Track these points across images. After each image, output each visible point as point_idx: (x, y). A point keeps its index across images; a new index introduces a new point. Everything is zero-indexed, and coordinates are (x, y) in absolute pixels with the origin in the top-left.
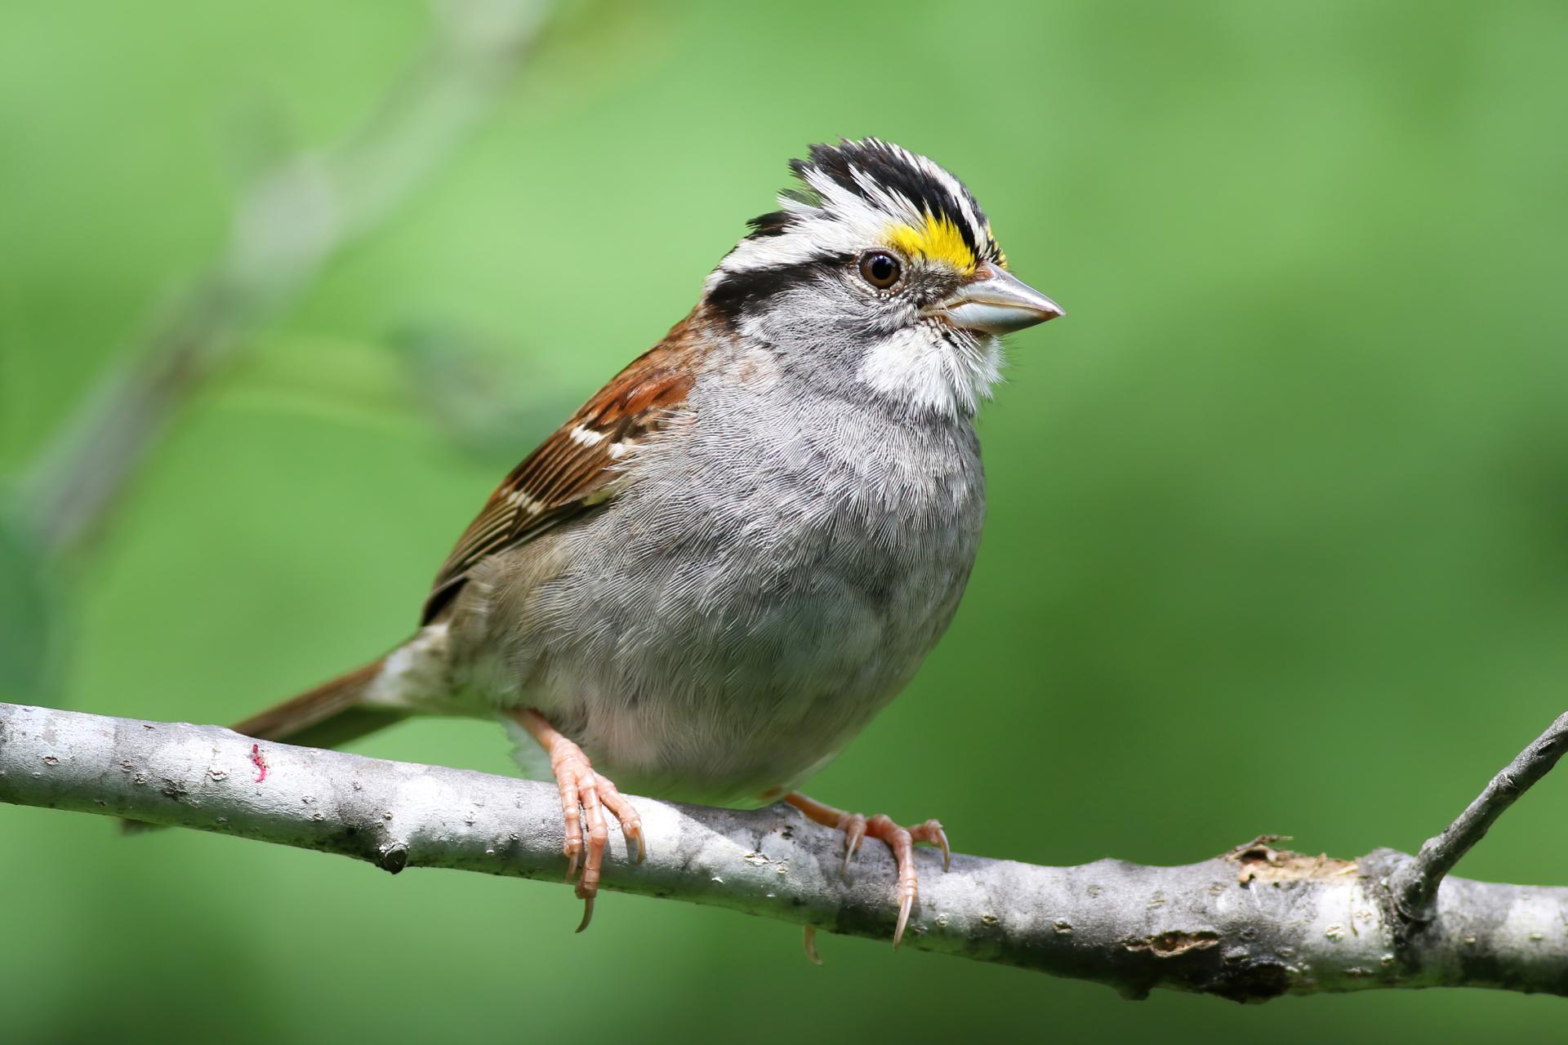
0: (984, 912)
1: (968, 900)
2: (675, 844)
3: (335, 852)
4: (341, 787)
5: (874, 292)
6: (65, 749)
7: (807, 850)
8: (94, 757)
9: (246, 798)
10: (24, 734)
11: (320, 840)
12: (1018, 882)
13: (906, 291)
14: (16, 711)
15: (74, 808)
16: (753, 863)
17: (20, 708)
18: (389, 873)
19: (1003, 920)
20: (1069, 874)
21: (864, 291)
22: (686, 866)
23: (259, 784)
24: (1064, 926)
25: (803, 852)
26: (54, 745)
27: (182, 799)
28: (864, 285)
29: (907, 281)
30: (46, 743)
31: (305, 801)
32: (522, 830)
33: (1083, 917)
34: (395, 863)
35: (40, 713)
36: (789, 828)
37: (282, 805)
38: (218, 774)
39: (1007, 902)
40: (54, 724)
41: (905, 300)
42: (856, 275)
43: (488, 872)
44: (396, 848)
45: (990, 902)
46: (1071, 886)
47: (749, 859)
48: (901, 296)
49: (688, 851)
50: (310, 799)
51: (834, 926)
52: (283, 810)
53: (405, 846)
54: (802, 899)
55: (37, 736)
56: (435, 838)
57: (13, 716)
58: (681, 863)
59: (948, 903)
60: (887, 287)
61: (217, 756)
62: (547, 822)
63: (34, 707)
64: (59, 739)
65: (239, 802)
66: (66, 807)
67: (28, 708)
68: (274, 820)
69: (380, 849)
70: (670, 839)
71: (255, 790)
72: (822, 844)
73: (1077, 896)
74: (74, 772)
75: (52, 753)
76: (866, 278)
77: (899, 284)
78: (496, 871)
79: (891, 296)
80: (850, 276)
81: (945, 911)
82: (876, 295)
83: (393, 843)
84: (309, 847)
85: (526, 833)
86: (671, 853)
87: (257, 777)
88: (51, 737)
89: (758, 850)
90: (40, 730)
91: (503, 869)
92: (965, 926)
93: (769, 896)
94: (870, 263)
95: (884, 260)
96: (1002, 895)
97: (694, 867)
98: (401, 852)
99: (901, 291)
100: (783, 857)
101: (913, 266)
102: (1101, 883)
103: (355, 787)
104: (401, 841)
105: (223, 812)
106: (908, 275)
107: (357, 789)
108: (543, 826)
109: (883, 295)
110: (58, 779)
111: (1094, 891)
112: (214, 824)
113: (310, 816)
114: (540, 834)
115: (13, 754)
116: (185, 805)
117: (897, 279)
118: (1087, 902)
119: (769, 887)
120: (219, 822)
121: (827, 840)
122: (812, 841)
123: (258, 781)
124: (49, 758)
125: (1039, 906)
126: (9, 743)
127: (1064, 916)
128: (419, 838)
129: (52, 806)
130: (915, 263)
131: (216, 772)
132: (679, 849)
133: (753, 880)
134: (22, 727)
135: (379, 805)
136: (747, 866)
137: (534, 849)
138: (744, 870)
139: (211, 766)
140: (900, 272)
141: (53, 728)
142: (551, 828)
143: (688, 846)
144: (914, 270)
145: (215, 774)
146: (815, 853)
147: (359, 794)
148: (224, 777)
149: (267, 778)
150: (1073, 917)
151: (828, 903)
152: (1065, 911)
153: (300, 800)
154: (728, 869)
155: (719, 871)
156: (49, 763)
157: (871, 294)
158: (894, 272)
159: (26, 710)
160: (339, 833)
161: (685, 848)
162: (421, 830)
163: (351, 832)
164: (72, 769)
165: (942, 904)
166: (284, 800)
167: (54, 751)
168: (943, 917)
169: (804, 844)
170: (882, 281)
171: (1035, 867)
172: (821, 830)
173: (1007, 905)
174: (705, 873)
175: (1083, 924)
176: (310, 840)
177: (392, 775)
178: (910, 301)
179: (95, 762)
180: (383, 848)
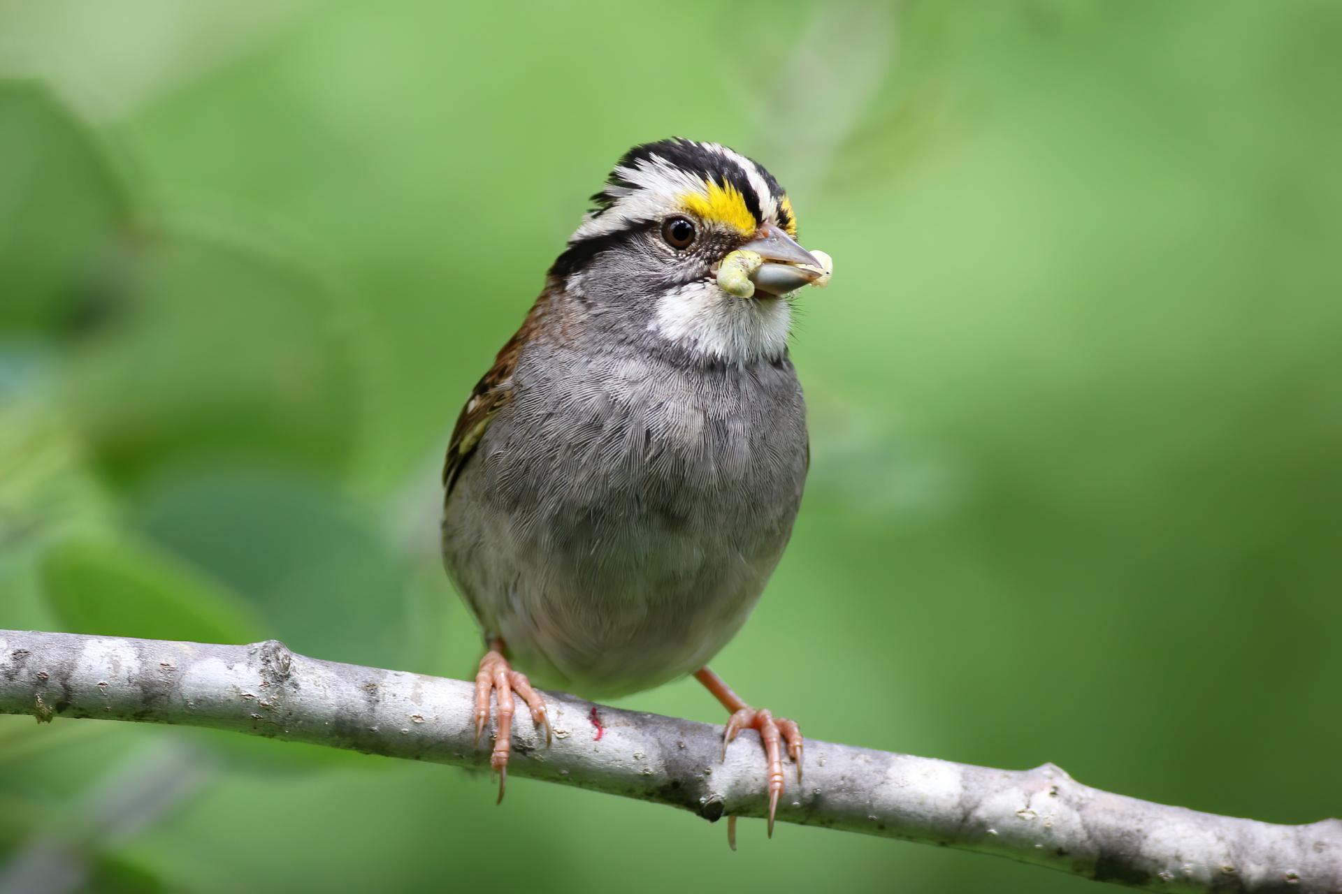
0: (1224, 864)
1: (1210, 852)
2: (956, 800)
3: (662, 802)
4: (668, 746)
5: (673, 252)
6: (430, 709)
7: (1071, 807)
8: (454, 716)
9: (585, 754)
10: (394, 695)
11: (649, 791)
12: (1253, 839)
13: (699, 250)
14: (388, 676)
15: (437, 760)
16: (1023, 818)
17: (391, 673)
18: (708, 822)
19: (1240, 872)
20: (1298, 831)
21: (664, 251)
22: (965, 818)
23: (596, 742)
24: (1293, 877)
25: (1066, 809)
26: (420, 705)
27: (530, 754)
28: (664, 247)
29: (701, 241)
30: (414, 703)
31: (636, 757)
32: (824, 785)
33: (1310, 869)
34: (712, 812)
35: (409, 678)
36: (1056, 788)
37: (616, 761)
38: (562, 733)
39: (1243, 856)
40: (420, 687)
41: (699, 258)
42: (659, 238)
43: (793, 821)
44: (714, 800)
45: (1228, 855)
46: (1300, 843)
47: (1020, 814)
48: (694, 255)
49: (968, 806)
50: (641, 755)
51: (1093, 873)
52: (618, 765)
53: (723, 798)
54: (1065, 850)
55: (406, 698)
56: (748, 791)
57: (385, 680)
58: (961, 817)
59: (1192, 856)
60: (683, 248)
61: (561, 717)
62: (846, 779)
63: (403, 672)
64: (424, 700)
65: (579, 757)
66: (430, 759)
67: (399, 673)
68: (610, 773)
69: (701, 799)
70: (952, 796)
71: (593, 747)
72: (1084, 802)
73: (1304, 851)
74: (436, 729)
75: (419, 712)
76: (667, 241)
77: (694, 245)
78: (801, 820)
79: (687, 255)
80: (654, 239)
81: (1190, 862)
82: (674, 255)
83: (712, 796)
84: (639, 797)
85: (827, 788)
86: (953, 808)
87: (595, 736)
88: (417, 699)
89: (1028, 807)
90: (408, 692)
91: (808, 818)
92: (1207, 876)
93: (1037, 846)
94: (673, 226)
95: (684, 225)
96: (1240, 849)
97: (972, 820)
98: (718, 804)
99: (696, 250)
100: (1049, 812)
101: (705, 227)
102: (1326, 840)
103: (680, 746)
104: (718, 794)
105: (566, 766)
106: (701, 235)
107: (681, 748)
108: (842, 783)
109: (680, 255)
110: (423, 735)
111: (1319, 847)
112: (557, 776)
113: (640, 771)
114: (839, 790)
115: (385, 713)
116: (532, 759)
117: (693, 240)
118: (1313, 857)
119: (1037, 838)
120: (562, 775)
121: (1088, 799)
122: (1075, 799)
123: (596, 740)
124: (415, 716)
125: (1272, 859)
126: (381, 703)
127: (1292, 868)
128: (734, 791)
129: (418, 758)
130: (706, 225)
131: (559, 731)
132: (960, 804)
133: (1024, 832)
134: (393, 689)
135: (700, 762)
136: (1018, 821)
137: (834, 802)
138: (1016, 824)
139: (556, 726)
140: (695, 233)
141: (419, 691)
142: (849, 784)
143: (968, 802)
144: (706, 231)
145: (559, 733)
146: (1078, 810)
147: (683, 752)
148: (567, 735)
149: (604, 737)
150: (1301, 869)
151: (1088, 854)
152: (1293, 864)
153: (632, 756)
154: (1001, 823)
155: (994, 824)
156: (416, 721)
157: (669, 254)
158: (690, 234)
159: (396, 675)
160: (665, 786)
161: (965, 804)
162: (737, 784)
163: (676, 785)
164: (435, 727)
165: (1187, 855)
166: (618, 756)
167: (420, 710)
168: (1188, 867)
169: (1068, 801)
170: (681, 242)
171: (1269, 825)
172: (1083, 790)
173: (1244, 859)
174: (982, 825)
175: (1310, 875)
176: (640, 791)
177: (712, 736)
178: (702, 259)
179: (455, 721)
180: (703, 800)
